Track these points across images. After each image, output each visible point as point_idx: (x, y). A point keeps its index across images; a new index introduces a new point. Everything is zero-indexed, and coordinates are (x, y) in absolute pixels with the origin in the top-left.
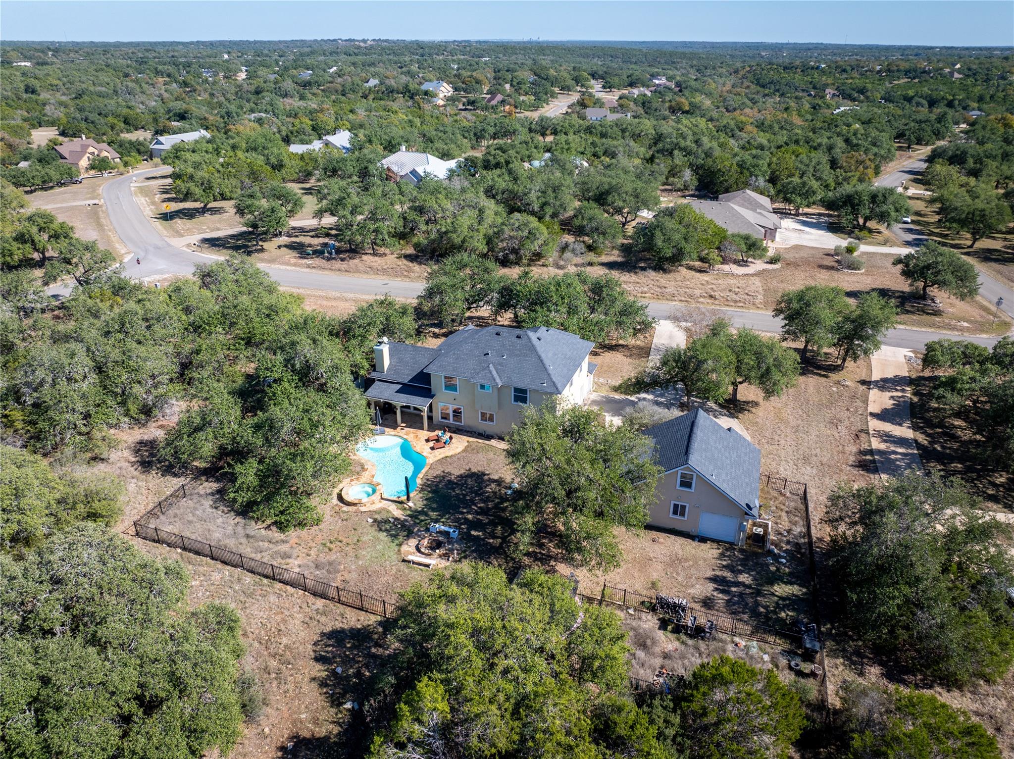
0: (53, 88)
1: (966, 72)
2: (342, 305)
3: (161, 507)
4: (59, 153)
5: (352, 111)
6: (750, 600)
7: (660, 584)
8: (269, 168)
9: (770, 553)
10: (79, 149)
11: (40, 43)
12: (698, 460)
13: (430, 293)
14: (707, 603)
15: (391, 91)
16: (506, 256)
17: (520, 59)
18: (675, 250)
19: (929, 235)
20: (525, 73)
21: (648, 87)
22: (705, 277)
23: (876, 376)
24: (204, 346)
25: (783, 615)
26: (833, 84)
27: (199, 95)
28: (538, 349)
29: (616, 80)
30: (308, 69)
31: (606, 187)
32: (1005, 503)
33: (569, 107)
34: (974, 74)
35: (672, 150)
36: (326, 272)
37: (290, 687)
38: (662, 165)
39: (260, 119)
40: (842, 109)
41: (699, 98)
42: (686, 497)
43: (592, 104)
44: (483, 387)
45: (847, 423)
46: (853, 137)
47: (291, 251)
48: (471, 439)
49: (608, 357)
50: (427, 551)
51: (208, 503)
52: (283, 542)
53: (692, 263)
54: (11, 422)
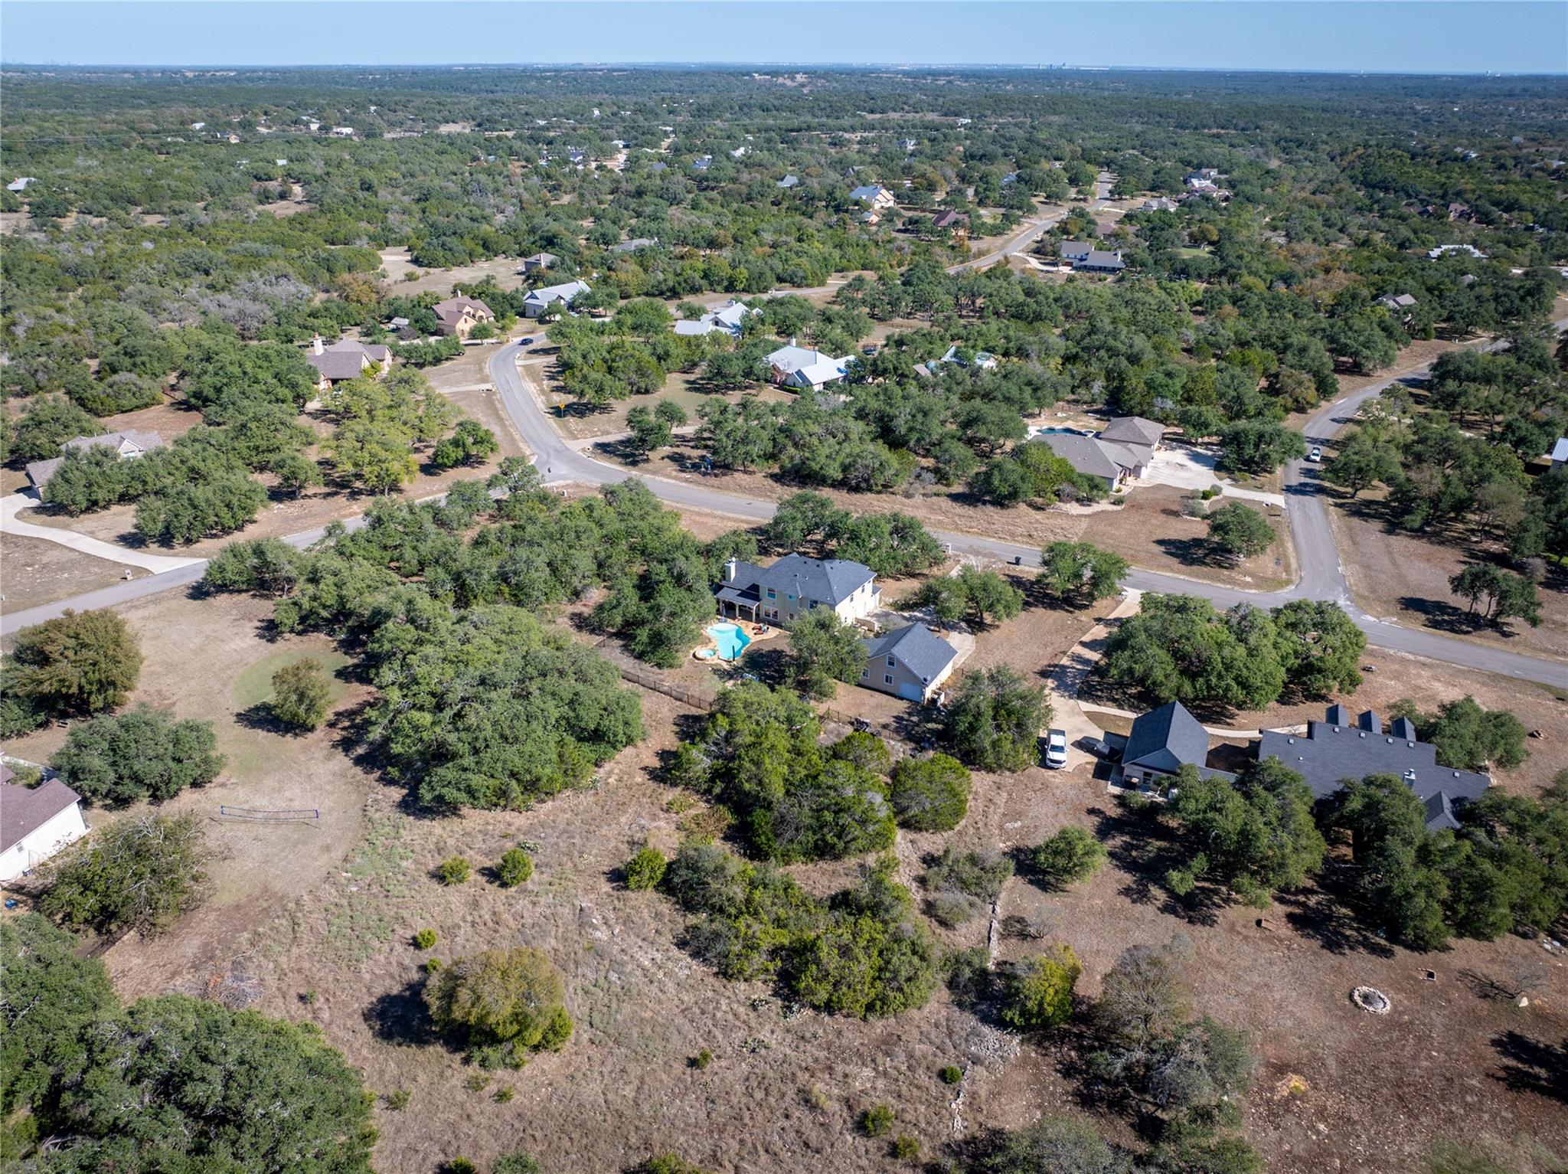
4: (436, 312)
6: (910, 728)
7: (863, 714)
9: (936, 708)
10: (455, 309)
12: (899, 651)
14: (885, 725)
15: (811, 197)
16: (858, 484)
18: (1011, 489)
21: (1178, 193)
22: (1039, 516)
23: (1112, 616)
24: (614, 553)
25: (924, 736)
27: (566, 192)
30: (706, 152)
31: (975, 414)
33: (1047, 231)
35: (1100, 348)
36: (701, 488)
37: (662, 732)
40: (1444, 247)
42: (892, 672)
43: (1077, 232)
44: (790, 597)
45: (1057, 645)
47: (671, 463)
48: (780, 630)
52: (660, 673)
53: (1035, 499)
54: (503, 594)
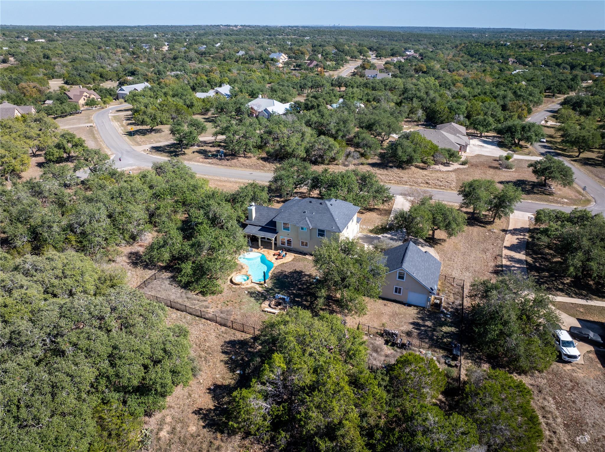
0: (59, 56)
1: (595, 48)
2: (228, 185)
3: (145, 283)
4: (68, 96)
5: (229, 70)
6: (430, 334)
7: (386, 325)
8: (185, 107)
9: (442, 312)
10: (79, 94)
11: (49, 27)
12: (407, 266)
13: (276, 180)
14: (409, 334)
15: (252, 58)
16: (316, 159)
17: (328, 38)
18: (408, 157)
19: (555, 149)
20: (330, 48)
21: (403, 56)
22: (425, 172)
23: (511, 228)
24: (162, 206)
25: (445, 340)
26: (514, 55)
27: (141, 60)
28: (331, 210)
29: (384, 52)
30: (204, 44)
31: (373, 121)
32: (567, 293)
33: (355, 69)
34: (600, 50)
35: (413, 98)
36: (219, 167)
37: (211, 364)
38: (406, 108)
39: (177, 75)
40: (518, 71)
41: (433, 63)
42: (402, 284)
43: (369, 67)
44: (302, 228)
45: (491, 251)
46: (518, 91)
47: (200, 155)
48: (296, 255)
49: (369, 215)
50: (274, 307)
51: (167, 282)
52: (205, 301)
53: (418, 164)
54: (70, 241)
